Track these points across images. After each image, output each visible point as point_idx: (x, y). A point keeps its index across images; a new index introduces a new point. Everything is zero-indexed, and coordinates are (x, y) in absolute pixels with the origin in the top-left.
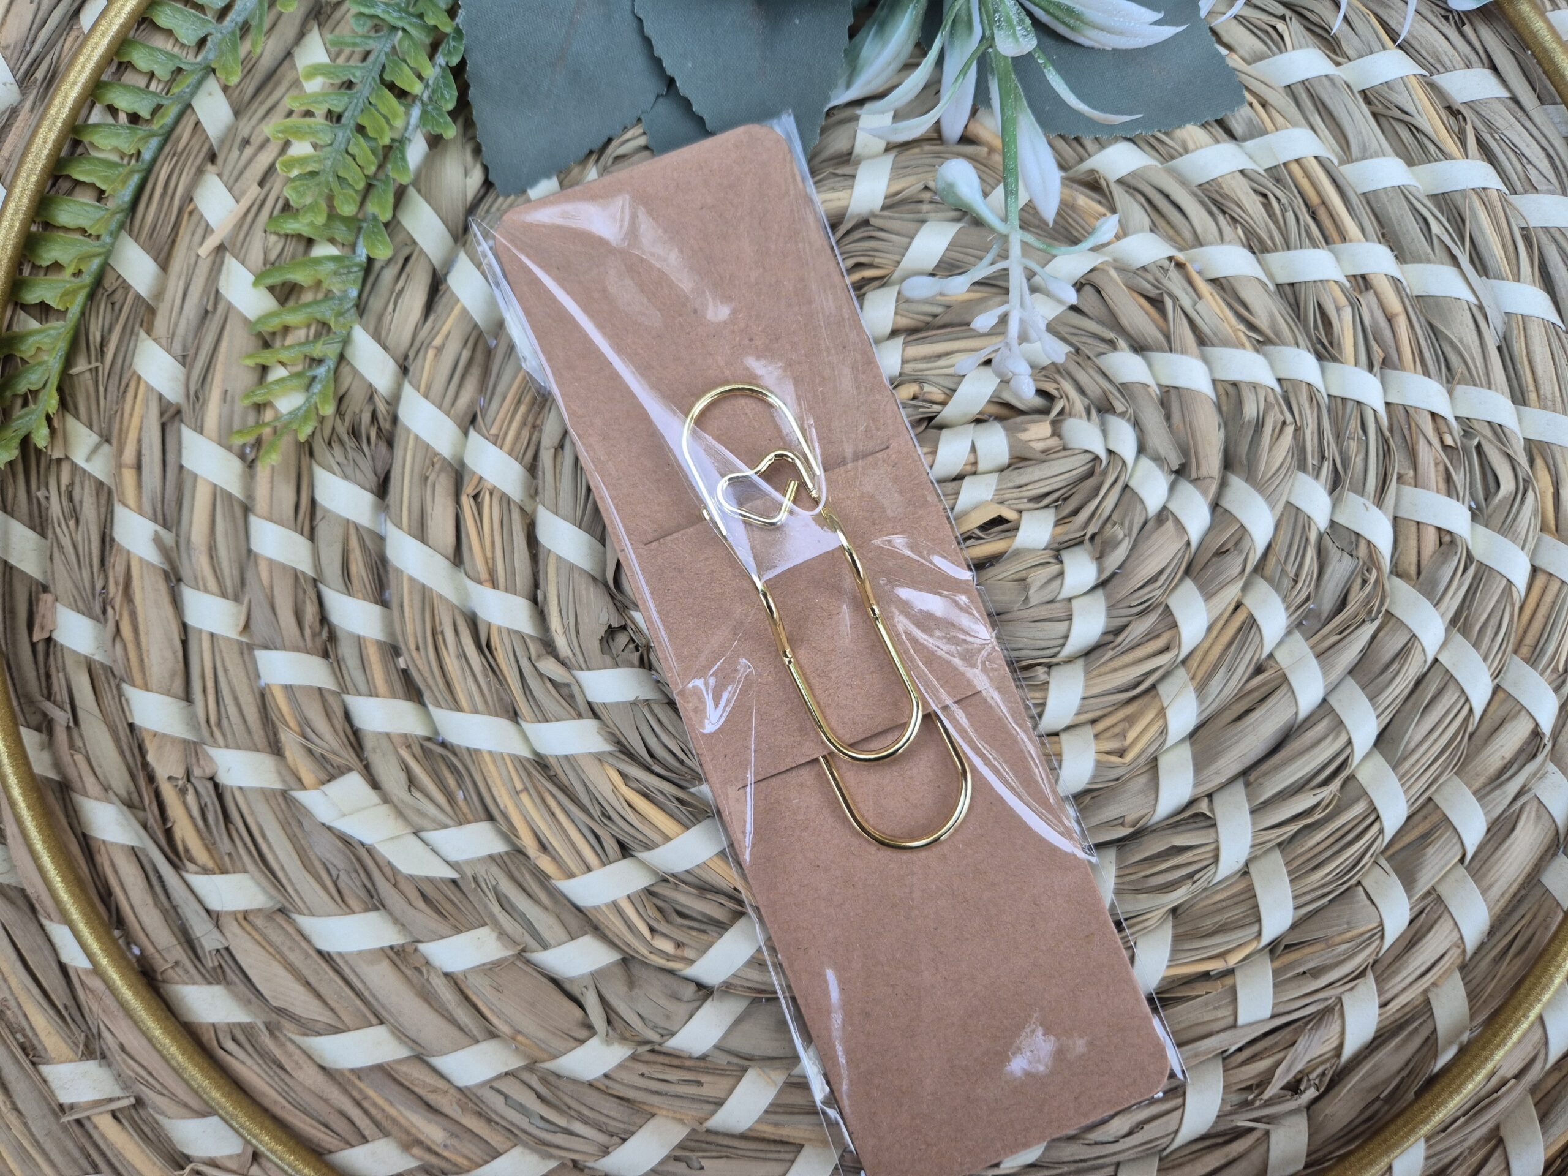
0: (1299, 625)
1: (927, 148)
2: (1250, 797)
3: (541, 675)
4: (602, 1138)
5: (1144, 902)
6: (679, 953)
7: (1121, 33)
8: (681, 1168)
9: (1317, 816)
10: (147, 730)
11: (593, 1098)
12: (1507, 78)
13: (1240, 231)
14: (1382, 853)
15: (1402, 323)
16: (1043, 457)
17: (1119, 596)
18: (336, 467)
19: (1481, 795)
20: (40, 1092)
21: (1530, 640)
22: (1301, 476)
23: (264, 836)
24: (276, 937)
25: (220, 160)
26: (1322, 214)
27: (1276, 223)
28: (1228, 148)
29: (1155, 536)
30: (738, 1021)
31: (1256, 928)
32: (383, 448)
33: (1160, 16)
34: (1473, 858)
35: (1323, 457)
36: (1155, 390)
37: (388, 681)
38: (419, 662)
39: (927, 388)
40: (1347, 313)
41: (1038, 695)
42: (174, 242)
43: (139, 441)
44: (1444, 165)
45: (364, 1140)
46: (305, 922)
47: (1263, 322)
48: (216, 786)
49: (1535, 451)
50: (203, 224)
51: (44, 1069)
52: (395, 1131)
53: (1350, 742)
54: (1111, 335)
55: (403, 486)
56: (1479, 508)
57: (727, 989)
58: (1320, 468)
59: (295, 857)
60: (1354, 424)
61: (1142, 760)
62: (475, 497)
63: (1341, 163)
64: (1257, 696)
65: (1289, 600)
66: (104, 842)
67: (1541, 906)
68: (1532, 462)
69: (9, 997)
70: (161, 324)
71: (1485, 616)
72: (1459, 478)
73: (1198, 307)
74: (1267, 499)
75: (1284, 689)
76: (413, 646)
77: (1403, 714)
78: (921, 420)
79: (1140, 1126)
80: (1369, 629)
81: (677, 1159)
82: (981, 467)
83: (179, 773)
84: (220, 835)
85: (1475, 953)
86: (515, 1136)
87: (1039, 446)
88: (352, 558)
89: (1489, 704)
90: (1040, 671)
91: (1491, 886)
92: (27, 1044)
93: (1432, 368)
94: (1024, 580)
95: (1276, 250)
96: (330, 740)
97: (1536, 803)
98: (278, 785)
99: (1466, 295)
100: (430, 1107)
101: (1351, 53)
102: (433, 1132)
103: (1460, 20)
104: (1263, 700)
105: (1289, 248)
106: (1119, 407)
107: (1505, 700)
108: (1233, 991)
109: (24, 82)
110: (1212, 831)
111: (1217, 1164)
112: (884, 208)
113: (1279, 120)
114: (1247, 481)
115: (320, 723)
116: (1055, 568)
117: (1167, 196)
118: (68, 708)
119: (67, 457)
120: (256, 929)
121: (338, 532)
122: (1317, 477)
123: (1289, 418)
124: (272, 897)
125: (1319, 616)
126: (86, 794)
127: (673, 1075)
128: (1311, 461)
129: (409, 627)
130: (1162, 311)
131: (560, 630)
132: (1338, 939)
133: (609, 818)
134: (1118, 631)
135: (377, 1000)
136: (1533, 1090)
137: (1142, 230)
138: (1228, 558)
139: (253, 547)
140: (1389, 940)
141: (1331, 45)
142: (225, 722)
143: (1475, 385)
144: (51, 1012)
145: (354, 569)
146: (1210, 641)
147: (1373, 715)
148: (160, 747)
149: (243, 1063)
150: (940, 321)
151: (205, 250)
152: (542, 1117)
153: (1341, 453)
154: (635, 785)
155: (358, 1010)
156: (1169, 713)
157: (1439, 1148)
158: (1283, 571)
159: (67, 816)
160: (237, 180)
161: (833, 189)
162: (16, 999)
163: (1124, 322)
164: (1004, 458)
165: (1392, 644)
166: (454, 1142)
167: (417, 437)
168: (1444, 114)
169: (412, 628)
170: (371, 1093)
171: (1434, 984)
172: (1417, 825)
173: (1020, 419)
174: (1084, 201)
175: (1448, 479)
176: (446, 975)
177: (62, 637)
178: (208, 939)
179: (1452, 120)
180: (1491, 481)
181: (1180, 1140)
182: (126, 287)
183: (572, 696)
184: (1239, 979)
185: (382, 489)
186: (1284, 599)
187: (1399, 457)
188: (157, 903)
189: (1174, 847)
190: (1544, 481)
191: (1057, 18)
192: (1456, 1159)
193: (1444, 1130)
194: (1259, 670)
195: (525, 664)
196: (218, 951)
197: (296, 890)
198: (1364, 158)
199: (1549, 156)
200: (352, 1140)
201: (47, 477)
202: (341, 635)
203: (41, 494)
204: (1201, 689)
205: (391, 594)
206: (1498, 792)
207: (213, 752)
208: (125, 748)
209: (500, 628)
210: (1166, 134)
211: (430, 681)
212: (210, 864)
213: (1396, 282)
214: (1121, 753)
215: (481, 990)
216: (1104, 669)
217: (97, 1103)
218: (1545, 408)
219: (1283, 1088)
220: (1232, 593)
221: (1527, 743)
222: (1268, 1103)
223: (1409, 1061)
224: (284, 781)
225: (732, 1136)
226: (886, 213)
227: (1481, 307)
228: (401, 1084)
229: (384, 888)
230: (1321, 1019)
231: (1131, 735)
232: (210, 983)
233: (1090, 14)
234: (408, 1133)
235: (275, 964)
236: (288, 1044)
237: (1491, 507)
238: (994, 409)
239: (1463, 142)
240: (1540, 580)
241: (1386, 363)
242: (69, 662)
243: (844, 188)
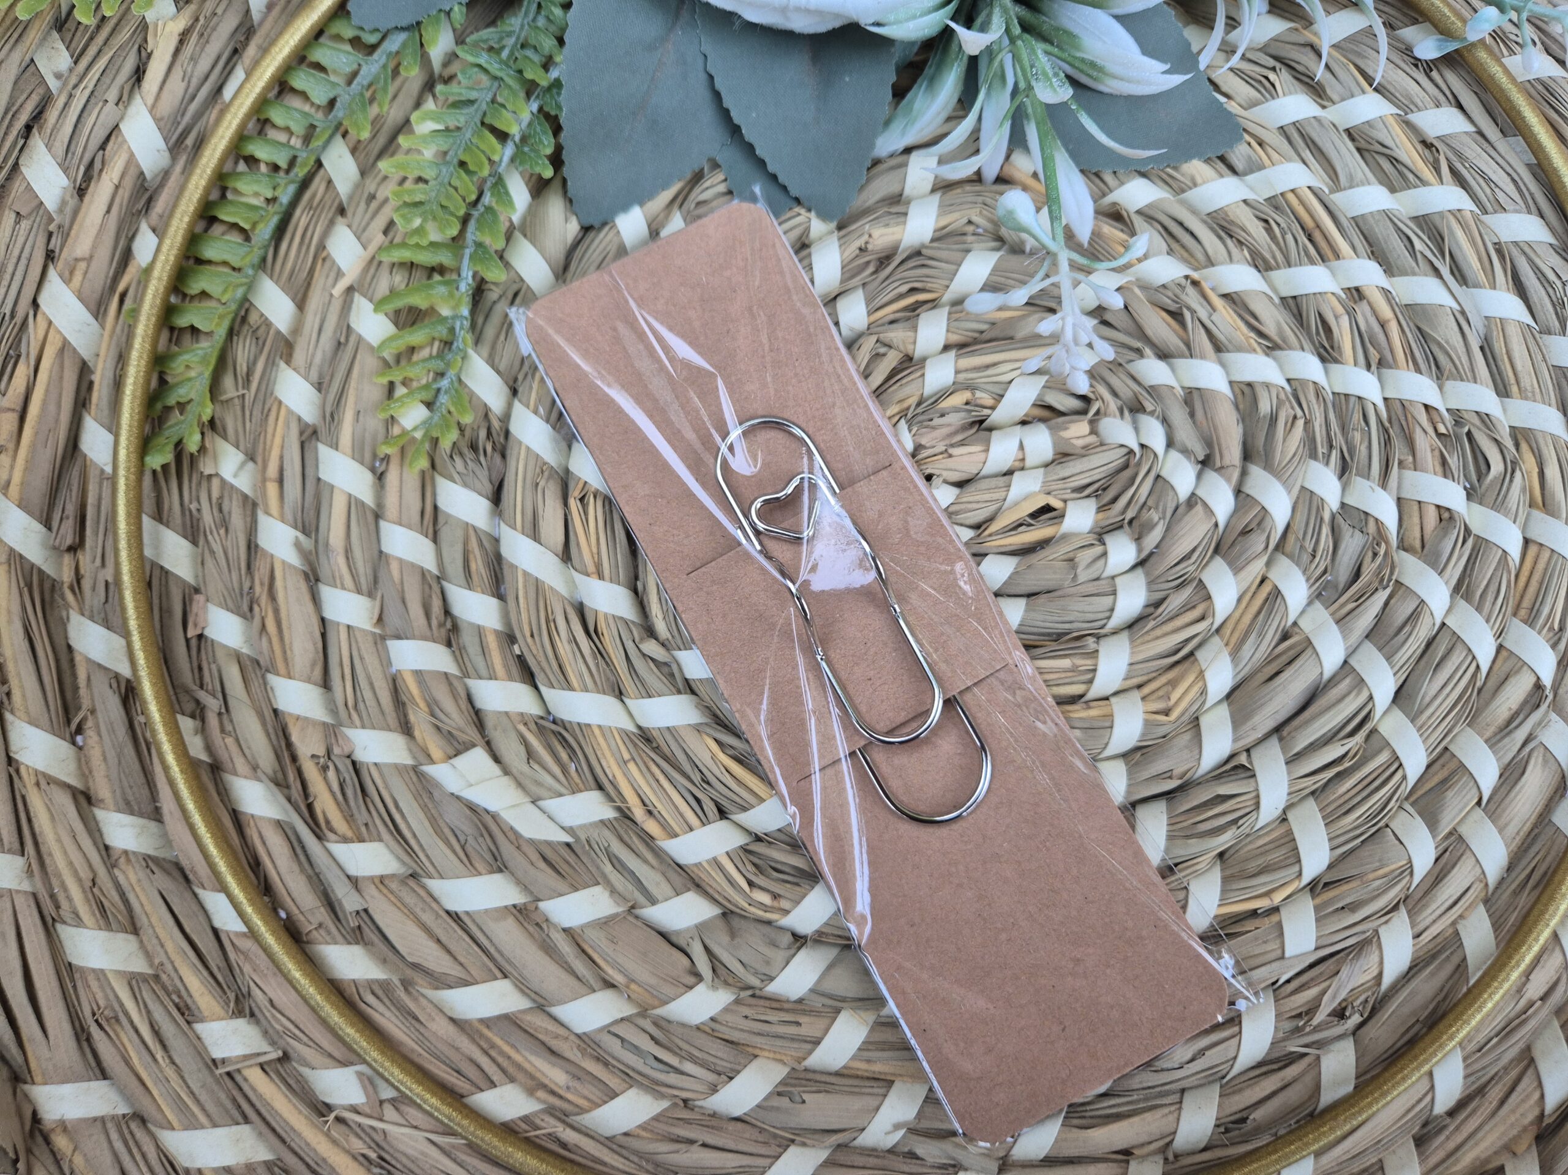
0: (1319, 596)
1: (968, 188)
2: (1284, 750)
3: (644, 655)
4: (711, 1077)
5: (1194, 846)
6: (776, 904)
7: (1138, 82)
8: (784, 1102)
9: (1347, 765)
10: (290, 714)
11: (702, 1040)
12: (1472, 115)
13: (1246, 252)
14: (1407, 799)
15: (1393, 328)
16: (1083, 452)
17: (1157, 573)
18: (456, 476)
19: (1493, 742)
20: (195, 1048)
21: (1526, 603)
22: (1313, 463)
23: (397, 807)
24: (410, 899)
25: (349, 213)
26: (1317, 236)
27: (1277, 244)
28: (1231, 181)
29: (1187, 518)
30: (830, 967)
31: (1296, 868)
32: (498, 459)
33: (1168, 67)
34: (1488, 801)
35: (1331, 447)
36: (1180, 392)
37: (506, 666)
38: (533, 648)
39: (978, 394)
40: (1345, 321)
41: (1089, 662)
42: (309, 284)
43: (281, 458)
44: (1422, 190)
45: (493, 1085)
46: (434, 885)
47: (1270, 329)
48: (354, 763)
49: (1520, 437)
50: (335, 269)
51: (199, 1027)
52: (520, 1076)
53: (1371, 698)
54: (1139, 345)
55: (516, 493)
56: (1473, 488)
57: (819, 939)
58: (1329, 456)
59: (427, 824)
60: (1357, 416)
61: (1186, 717)
62: (582, 499)
63: (1332, 192)
64: (1285, 659)
65: (1308, 573)
66: (252, 816)
67: (1553, 843)
68: (1517, 446)
69: (166, 961)
70: (299, 356)
71: (1485, 582)
72: (1453, 461)
73: (1214, 318)
74: (1284, 483)
75: (1309, 652)
76: (528, 634)
77: (1417, 672)
78: (974, 423)
79: (1202, 1052)
80: (1382, 596)
81: (779, 1094)
82: (1029, 463)
83: (321, 751)
84: (358, 807)
85: (1497, 888)
86: (631, 1078)
87: (1080, 443)
88: (471, 557)
89: (1494, 662)
90: (1091, 640)
91: (1507, 825)
92: (182, 1005)
93: (1423, 366)
94: (1071, 560)
95: (1278, 267)
96: (456, 718)
97: (1542, 749)
98: (409, 761)
99: (1449, 302)
100: (553, 1052)
101: (1335, 97)
102: (557, 1076)
103: (1428, 67)
104: (1290, 663)
105: (1290, 266)
106: (1149, 407)
107: (1508, 658)
108: (1279, 926)
109: (175, 148)
110: (1252, 780)
111: (1274, 1088)
112: (933, 240)
113: (1275, 156)
114: (1265, 469)
115: (448, 704)
116: (1099, 549)
117: (1181, 224)
118: (220, 696)
119: (217, 475)
120: (392, 892)
121: (459, 533)
122: (1327, 464)
123: (1299, 413)
124: (404, 863)
125: (1336, 587)
126: (235, 774)
127: (773, 1017)
128: (1321, 450)
129: (524, 616)
130: (1182, 323)
131: (660, 616)
132: (1371, 876)
133: (708, 783)
134: (1157, 604)
135: (502, 955)
136: (1558, 1012)
137: (1159, 253)
138: (1253, 536)
139: (384, 549)
140: (1417, 878)
141: (1317, 91)
142: (361, 705)
143: (1462, 380)
144: (205, 973)
145: (473, 566)
146: (1240, 611)
147: (1391, 673)
148: (303, 729)
149: (382, 1014)
150: (985, 336)
151: (338, 290)
152: (656, 1058)
153: (1347, 443)
154: (731, 752)
155: (484, 964)
156: (1208, 675)
157: (1477, 1066)
158: (1302, 547)
159: (219, 794)
160: (364, 230)
161: (887, 225)
162: (172, 963)
163: (1149, 332)
164: (1048, 454)
165: (1403, 610)
166: (576, 1084)
167: (528, 449)
168: (1419, 147)
169: (525, 618)
170: (499, 1042)
171: (1461, 917)
172: (1436, 773)
173: (1061, 419)
174: (1110, 230)
175: (1444, 463)
176: (564, 930)
177: (211, 633)
178: (350, 902)
179: (1427, 152)
180: (1483, 464)
181: (1238, 1068)
182: (268, 324)
183: (672, 675)
184: (1284, 913)
185: (496, 497)
186: (1304, 572)
187: (1398, 444)
188: (302, 870)
189: (1219, 796)
190: (1529, 463)
191: (1082, 71)
192: (1492, 1078)
193: (1479, 1050)
194: (1285, 636)
195: (630, 645)
196: (358, 912)
197: (427, 856)
198: (1351, 187)
199: (1513, 180)
200: (482, 1085)
201: (198, 491)
202: (463, 626)
203: (193, 506)
204: (1235, 654)
205: (507, 588)
206: (1507, 740)
207: (351, 733)
208: (271, 731)
209: (606, 615)
210: (1175, 168)
211: (544, 664)
212: (349, 834)
213: (1386, 292)
214: (1166, 712)
215: (597, 941)
216: (1147, 638)
217: (246, 1057)
218: (1526, 398)
219: (1329, 1015)
220: (1257, 568)
221: (1530, 695)
222: (1317, 1029)
223: (1443, 987)
224: (414, 758)
225: (830, 1074)
226: (935, 245)
227: (1463, 312)
228: (526, 1031)
229: (507, 850)
230: (1361, 949)
231: (1175, 696)
232: (349, 943)
233: (1110, 67)
234: (532, 1077)
235: (410, 923)
236: (421, 999)
237: (1484, 487)
238: (1038, 412)
239: (1437, 170)
240: (1533, 550)
241: (1381, 363)
242: (220, 654)
243: (898, 224)
